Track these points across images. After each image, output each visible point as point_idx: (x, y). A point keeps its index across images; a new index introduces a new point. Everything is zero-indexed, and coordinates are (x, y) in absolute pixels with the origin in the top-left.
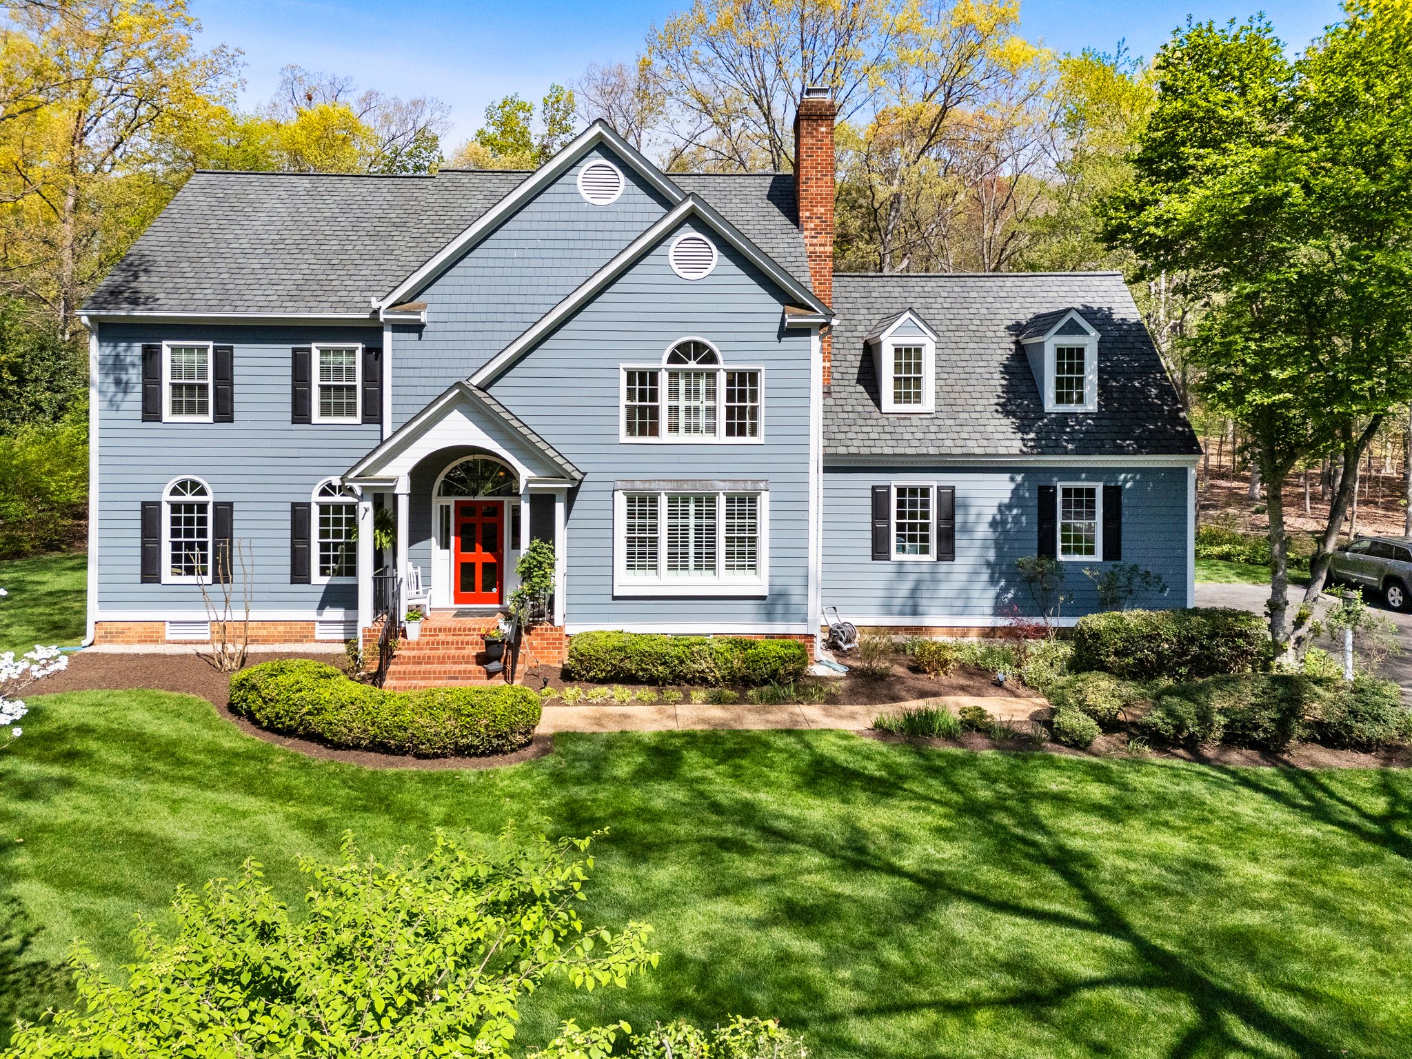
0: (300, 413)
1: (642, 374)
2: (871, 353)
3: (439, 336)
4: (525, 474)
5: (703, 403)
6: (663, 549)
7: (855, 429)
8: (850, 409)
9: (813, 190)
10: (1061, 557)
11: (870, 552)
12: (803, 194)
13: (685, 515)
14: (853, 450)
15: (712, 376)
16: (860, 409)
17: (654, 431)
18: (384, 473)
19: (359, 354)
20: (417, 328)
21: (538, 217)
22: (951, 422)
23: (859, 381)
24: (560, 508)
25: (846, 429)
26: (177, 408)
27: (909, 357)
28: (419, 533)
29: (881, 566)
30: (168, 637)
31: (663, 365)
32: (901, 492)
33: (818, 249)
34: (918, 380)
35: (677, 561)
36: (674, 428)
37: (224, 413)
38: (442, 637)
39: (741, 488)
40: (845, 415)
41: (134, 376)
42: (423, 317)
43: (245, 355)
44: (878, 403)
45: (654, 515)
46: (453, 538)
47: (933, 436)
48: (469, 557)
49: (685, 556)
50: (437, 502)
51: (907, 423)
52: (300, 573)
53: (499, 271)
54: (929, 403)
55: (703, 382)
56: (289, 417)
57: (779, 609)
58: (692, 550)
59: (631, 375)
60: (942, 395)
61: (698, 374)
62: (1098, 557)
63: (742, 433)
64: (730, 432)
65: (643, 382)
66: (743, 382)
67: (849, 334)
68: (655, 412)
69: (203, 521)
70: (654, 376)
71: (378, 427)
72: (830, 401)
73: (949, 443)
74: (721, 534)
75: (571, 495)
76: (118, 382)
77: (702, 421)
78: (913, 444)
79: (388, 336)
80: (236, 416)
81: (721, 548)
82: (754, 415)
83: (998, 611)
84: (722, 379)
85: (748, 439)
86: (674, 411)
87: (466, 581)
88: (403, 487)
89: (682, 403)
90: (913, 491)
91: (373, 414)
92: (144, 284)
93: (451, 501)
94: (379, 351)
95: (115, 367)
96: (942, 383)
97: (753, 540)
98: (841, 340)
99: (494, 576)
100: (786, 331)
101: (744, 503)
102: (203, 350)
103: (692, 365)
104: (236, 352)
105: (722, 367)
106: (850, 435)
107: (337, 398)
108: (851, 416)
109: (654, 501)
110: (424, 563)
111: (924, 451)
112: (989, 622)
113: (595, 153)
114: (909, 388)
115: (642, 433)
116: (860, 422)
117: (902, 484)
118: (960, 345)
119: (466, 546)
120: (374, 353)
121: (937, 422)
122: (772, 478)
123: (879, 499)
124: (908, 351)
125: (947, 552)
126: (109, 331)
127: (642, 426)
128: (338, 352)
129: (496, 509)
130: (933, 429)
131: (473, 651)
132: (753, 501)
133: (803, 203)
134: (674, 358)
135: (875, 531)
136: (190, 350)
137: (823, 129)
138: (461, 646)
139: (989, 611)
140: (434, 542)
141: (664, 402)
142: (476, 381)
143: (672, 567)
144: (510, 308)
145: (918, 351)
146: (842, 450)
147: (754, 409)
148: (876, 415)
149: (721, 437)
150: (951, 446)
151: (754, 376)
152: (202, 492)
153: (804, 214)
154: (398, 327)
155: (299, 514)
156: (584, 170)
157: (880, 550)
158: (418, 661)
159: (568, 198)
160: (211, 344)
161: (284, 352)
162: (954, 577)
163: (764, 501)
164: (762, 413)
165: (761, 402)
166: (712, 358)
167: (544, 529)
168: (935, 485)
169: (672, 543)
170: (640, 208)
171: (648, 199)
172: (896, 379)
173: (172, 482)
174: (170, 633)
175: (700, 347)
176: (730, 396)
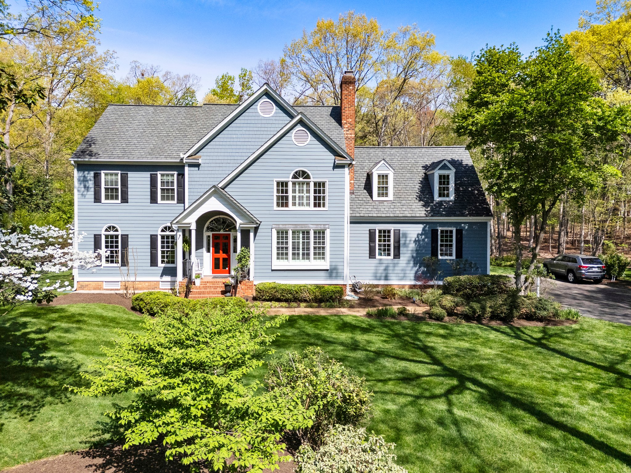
0: (154, 199)
1: (282, 183)
2: (369, 177)
3: (206, 169)
4: (239, 222)
5: (305, 195)
6: (290, 251)
7: (363, 207)
8: (361, 199)
9: (347, 112)
10: (440, 257)
11: (368, 255)
12: (343, 114)
13: (299, 238)
14: (362, 215)
15: (308, 184)
16: (365, 199)
17: (287, 206)
18: (186, 221)
19: (175, 176)
20: (198, 165)
21: (243, 122)
22: (399, 204)
23: (365, 189)
24: (252, 235)
25: (359, 207)
26: (107, 198)
27: (383, 178)
28: (199, 246)
29: (372, 261)
30: (104, 287)
31: (290, 179)
32: (380, 231)
33: (349, 136)
34: (387, 188)
35: (295, 255)
36: (294, 204)
37: (125, 200)
38: (208, 285)
39: (319, 228)
40: (359, 202)
41: (91, 184)
42: (200, 161)
43: (132, 176)
44: (371, 197)
45: (287, 238)
46: (211, 248)
47: (392, 210)
48: (217, 255)
49: (298, 254)
50: (206, 234)
51: (382, 204)
52: (154, 262)
53: (228, 143)
54: (391, 197)
55: (305, 186)
56: (149, 201)
57: (334, 275)
58: (301, 252)
59: (278, 183)
60: (396, 194)
61: (303, 183)
62: (454, 257)
63: (319, 206)
64: (315, 206)
65: (282, 185)
66: (320, 186)
67: (361, 170)
68: (287, 198)
69: (117, 242)
70: (287, 184)
71: (183, 205)
72: (353, 196)
73: (398, 212)
74: (312, 245)
75: (256, 229)
76: (85, 187)
77: (305, 201)
78: (385, 212)
79: (186, 168)
80: (129, 200)
81: (312, 251)
82: (324, 200)
83: (417, 278)
84: (312, 185)
85: (322, 208)
86: (294, 198)
87: (216, 265)
88: (193, 227)
89: (297, 194)
90: (385, 231)
91: (181, 200)
92: (93, 148)
93: (210, 234)
94: (183, 175)
95: (84, 180)
96: (396, 189)
97: (324, 248)
98: (358, 172)
99: (227, 263)
100: (336, 166)
101: (320, 234)
102: (116, 174)
103: (301, 179)
104: (129, 175)
105: (312, 180)
106: (361, 209)
107: (168, 194)
108: (361, 202)
109: (287, 233)
110: (200, 257)
111: (388, 215)
112: (413, 283)
113: (264, 97)
114: (383, 191)
115: (282, 206)
116: (366, 204)
117: (380, 228)
118: (404, 175)
119: (216, 251)
120: (181, 175)
121: (394, 204)
122: (331, 224)
123: (372, 234)
124: (383, 176)
125: (397, 255)
126: (81, 167)
127: (282, 203)
128: (168, 175)
129: (227, 237)
130: (392, 207)
131: (220, 290)
132: (324, 233)
133: (343, 117)
134: (294, 177)
135: (370, 247)
136: (111, 174)
137: (351, 88)
138: (215, 288)
139: (413, 278)
140: (204, 250)
141: (290, 194)
142: (220, 185)
143: (293, 259)
144: (232, 158)
145: (387, 176)
146: (358, 215)
147: (324, 197)
148: (371, 201)
149: (312, 207)
150: (399, 213)
151: (324, 184)
152: (117, 231)
153: (344, 122)
154: (191, 165)
155: (153, 239)
156: (260, 103)
157: (372, 255)
158: (200, 293)
159: (254, 114)
160: (120, 172)
161: (146, 175)
162: (400, 265)
163: (328, 233)
164: (327, 198)
165: (327, 194)
166: (308, 177)
167: (246, 243)
168: (393, 229)
169: (294, 249)
170: (281, 118)
171: (284, 115)
172: (379, 187)
173: (105, 227)
174: (105, 286)
175: (304, 173)
176: (315, 192)
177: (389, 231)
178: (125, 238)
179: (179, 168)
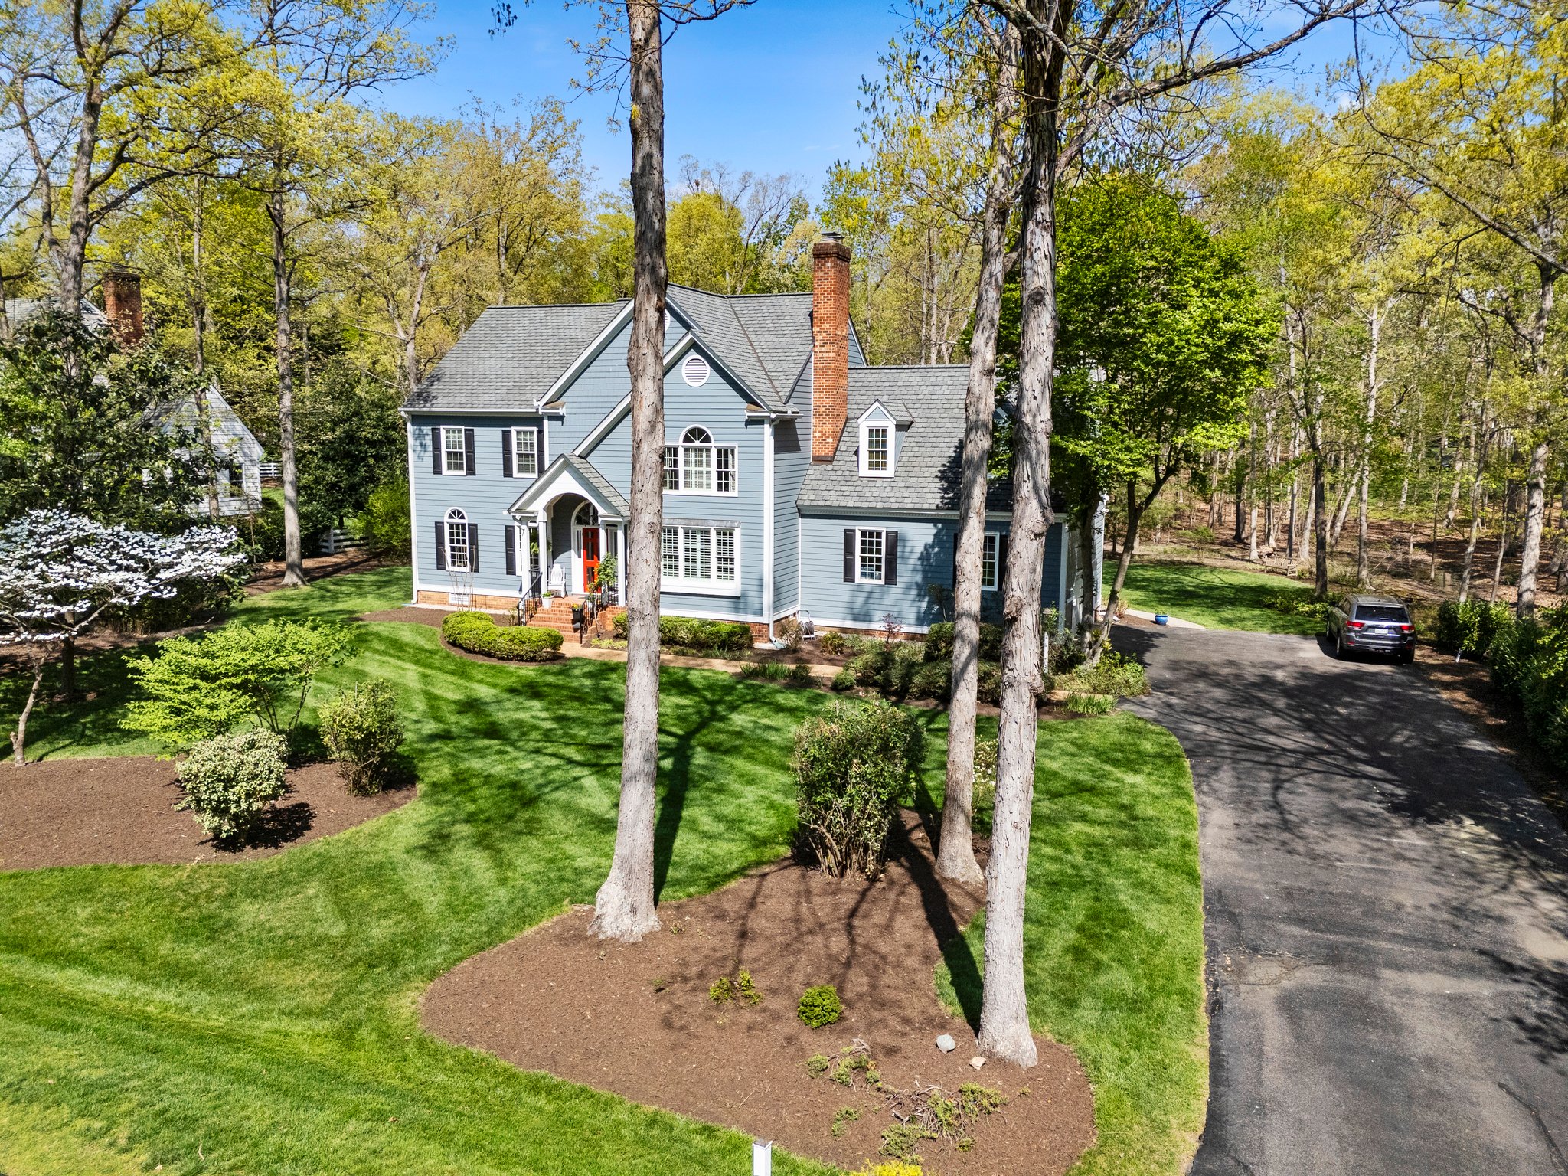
1: (669, 450)
3: (572, 423)
4: (601, 511)
5: (704, 469)
6: (681, 563)
7: (837, 488)
8: (840, 473)
9: (822, 311)
11: (842, 575)
12: (815, 315)
13: (694, 542)
14: (828, 503)
15: (708, 450)
16: (847, 473)
17: (676, 487)
18: (531, 508)
19: (534, 434)
20: (560, 418)
21: (623, 344)
22: (903, 484)
23: (855, 452)
24: (620, 534)
25: (831, 488)
26: (449, 466)
27: (879, 434)
29: (849, 586)
30: (450, 602)
31: (680, 443)
32: (863, 534)
34: (884, 452)
35: (690, 571)
37: (471, 471)
38: (561, 608)
39: (723, 526)
40: (834, 478)
42: (561, 412)
43: (480, 433)
44: (858, 469)
45: (676, 541)
46: (582, 551)
47: (885, 495)
49: (694, 568)
50: (574, 529)
51: (873, 484)
52: (511, 568)
54: (890, 471)
55: (704, 454)
56: (503, 472)
57: (742, 606)
58: (698, 564)
61: (701, 450)
62: (996, 588)
63: (727, 489)
64: (720, 488)
65: (670, 453)
66: (724, 453)
68: (677, 474)
69: (464, 535)
70: (676, 451)
72: (829, 467)
73: (892, 500)
74: (714, 555)
77: (704, 481)
79: (546, 422)
80: (477, 472)
81: (714, 564)
82: (733, 478)
83: (921, 621)
84: (714, 452)
85: (730, 493)
86: (687, 474)
88: (541, 517)
89: (693, 468)
90: (871, 534)
92: (435, 390)
93: (580, 528)
94: (543, 432)
97: (732, 560)
100: (750, 422)
101: (725, 535)
102: (460, 431)
103: (697, 443)
104: (475, 433)
105: (714, 445)
106: (831, 492)
107: (527, 462)
108: (839, 478)
109: (676, 532)
110: (567, 566)
112: (913, 629)
114: (878, 458)
115: (670, 488)
116: (844, 483)
117: (863, 528)
120: (541, 433)
121: (893, 484)
122: (742, 519)
124: (878, 431)
125: (891, 578)
126: (419, 419)
127: (670, 483)
128: (525, 432)
130: (888, 489)
132: (731, 534)
133: (815, 321)
134: (687, 439)
135: (846, 561)
136: (454, 431)
140: (572, 553)
141: (681, 468)
142: (577, 453)
143: (687, 575)
145: (884, 431)
146: (822, 503)
147: (733, 474)
148: (855, 478)
149: (714, 490)
150: (893, 503)
151: (732, 451)
152: (463, 517)
154: (551, 418)
155: (509, 532)
157: (849, 576)
160: (463, 427)
161: (497, 432)
163: (737, 533)
164: (737, 476)
165: (736, 469)
166: (707, 439)
168: (885, 530)
169: (687, 560)
172: (871, 452)
173: (449, 512)
174: (452, 599)
175: (702, 432)
176: (719, 465)
177: (879, 535)
178: (473, 528)
179: (536, 420)
